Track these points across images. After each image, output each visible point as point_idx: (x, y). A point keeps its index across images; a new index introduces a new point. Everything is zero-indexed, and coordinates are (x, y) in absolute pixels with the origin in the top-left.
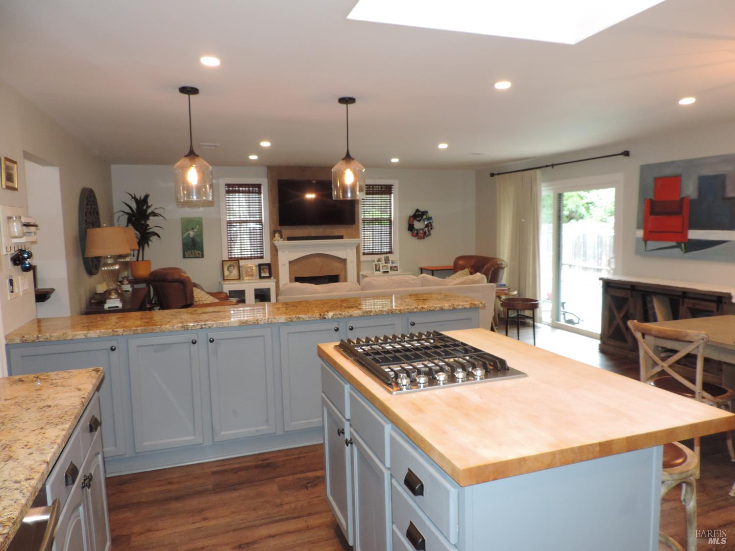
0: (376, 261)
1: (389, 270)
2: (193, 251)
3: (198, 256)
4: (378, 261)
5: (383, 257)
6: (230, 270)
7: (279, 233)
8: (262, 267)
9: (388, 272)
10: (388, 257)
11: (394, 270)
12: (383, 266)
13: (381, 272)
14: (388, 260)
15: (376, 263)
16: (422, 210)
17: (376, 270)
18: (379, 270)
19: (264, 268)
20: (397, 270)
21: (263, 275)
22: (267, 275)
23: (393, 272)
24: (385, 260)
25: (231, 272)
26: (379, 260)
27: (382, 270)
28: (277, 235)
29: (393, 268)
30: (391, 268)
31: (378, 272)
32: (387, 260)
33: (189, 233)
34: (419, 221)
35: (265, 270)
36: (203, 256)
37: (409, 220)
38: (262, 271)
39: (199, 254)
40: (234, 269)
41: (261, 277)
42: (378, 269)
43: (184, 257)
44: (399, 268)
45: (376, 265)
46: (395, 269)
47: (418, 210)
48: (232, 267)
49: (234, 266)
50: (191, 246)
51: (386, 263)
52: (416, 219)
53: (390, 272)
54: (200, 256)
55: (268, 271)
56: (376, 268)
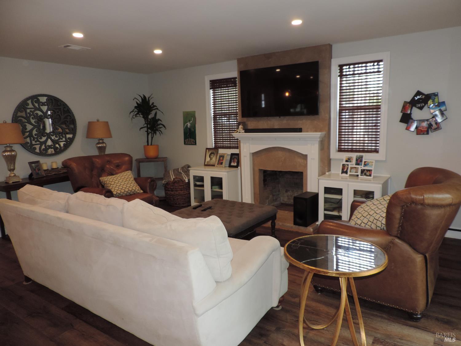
0: (344, 161)
1: (359, 173)
2: (190, 139)
3: (193, 143)
4: (347, 161)
5: (354, 155)
6: (211, 157)
7: (242, 125)
8: (233, 157)
9: (358, 175)
10: (362, 157)
11: (365, 175)
12: (352, 168)
13: (348, 175)
14: (361, 161)
15: (344, 163)
16: (426, 93)
17: (343, 172)
18: (346, 173)
19: (234, 158)
20: (370, 175)
21: (232, 164)
22: (235, 164)
23: (365, 177)
24: (357, 160)
25: (211, 159)
26: (349, 159)
27: (349, 173)
28: (241, 126)
29: (365, 172)
30: (362, 171)
31: (344, 175)
32: (359, 161)
33: (187, 124)
34: (421, 108)
35: (235, 159)
36: (195, 144)
37: (404, 108)
38: (232, 161)
39: (193, 142)
40: (214, 156)
41: (230, 166)
42: (345, 170)
43: (185, 144)
44: (373, 171)
45: (344, 165)
46: (368, 173)
47: (419, 93)
48: (213, 155)
49: (214, 154)
50: (188, 135)
51: (357, 164)
52: (416, 106)
53: (359, 176)
54: (194, 144)
55: (236, 160)
56: (343, 169)
